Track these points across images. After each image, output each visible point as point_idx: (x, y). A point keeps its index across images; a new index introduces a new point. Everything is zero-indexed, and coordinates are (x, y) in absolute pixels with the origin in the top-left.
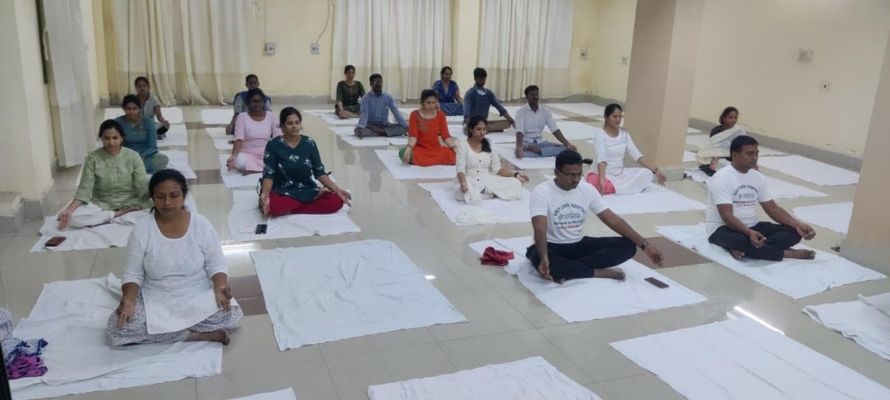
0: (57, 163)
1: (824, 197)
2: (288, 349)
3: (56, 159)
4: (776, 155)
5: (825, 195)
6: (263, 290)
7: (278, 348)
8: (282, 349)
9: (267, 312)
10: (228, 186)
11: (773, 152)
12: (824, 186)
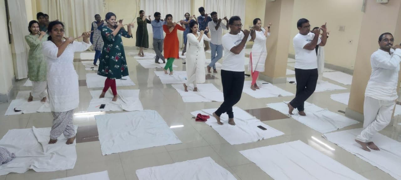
0: (15, 78)
1: (345, 89)
2: (106, 155)
3: (14, 76)
4: (330, 72)
5: (346, 89)
6: (98, 131)
7: (102, 154)
8: (104, 154)
9: (99, 140)
10: (88, 87)
11: (329, 70)
12: (347, 85)
